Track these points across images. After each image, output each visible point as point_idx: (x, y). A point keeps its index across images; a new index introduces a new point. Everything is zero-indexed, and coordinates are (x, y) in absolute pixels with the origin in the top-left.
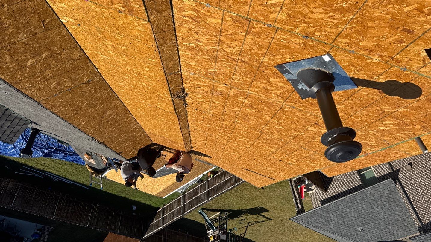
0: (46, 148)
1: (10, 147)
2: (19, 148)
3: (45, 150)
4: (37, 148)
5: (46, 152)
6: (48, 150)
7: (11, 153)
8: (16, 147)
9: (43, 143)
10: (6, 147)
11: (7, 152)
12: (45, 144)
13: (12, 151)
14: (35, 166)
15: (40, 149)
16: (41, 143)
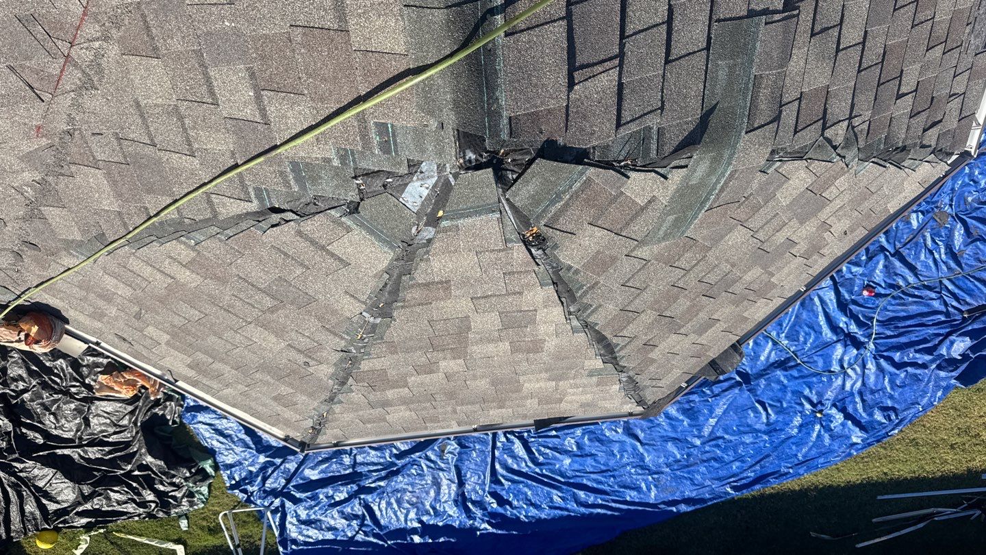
0: (955, 329)
1: (798, 420)
2: (834, 405)
3: (952, 343)
4: (911, 355)
5: (965, 356)
6: (972, 334)
7: (814, 452)
8: (820, 403)
9: (937, 305)
10: (781, 430)
11: (796, 455)
12: (946, 304)
13: (815, 435)
14: (931, 468)
15: (929, 351)
16: (925, 309)
